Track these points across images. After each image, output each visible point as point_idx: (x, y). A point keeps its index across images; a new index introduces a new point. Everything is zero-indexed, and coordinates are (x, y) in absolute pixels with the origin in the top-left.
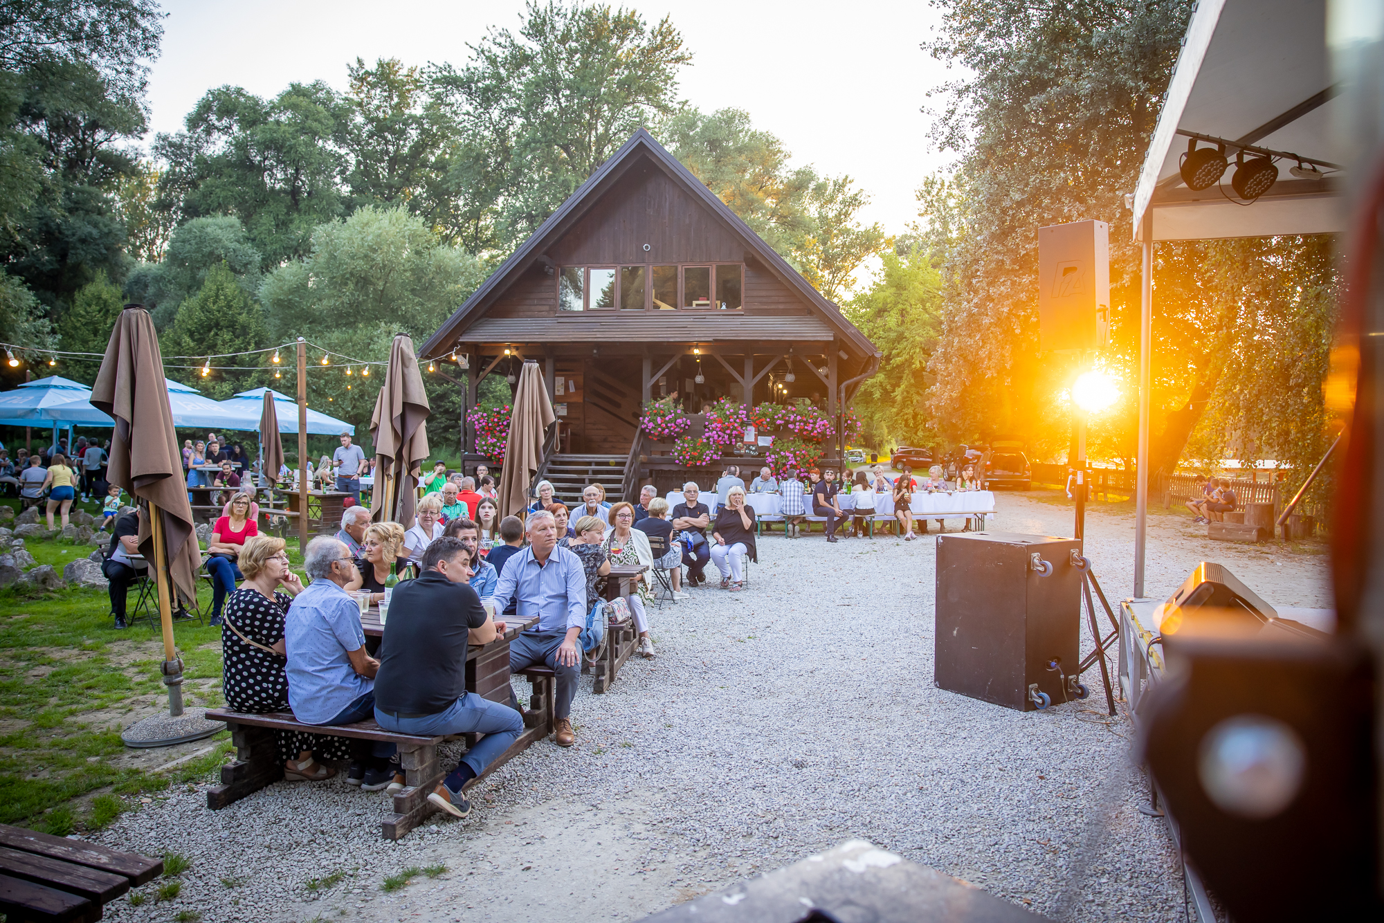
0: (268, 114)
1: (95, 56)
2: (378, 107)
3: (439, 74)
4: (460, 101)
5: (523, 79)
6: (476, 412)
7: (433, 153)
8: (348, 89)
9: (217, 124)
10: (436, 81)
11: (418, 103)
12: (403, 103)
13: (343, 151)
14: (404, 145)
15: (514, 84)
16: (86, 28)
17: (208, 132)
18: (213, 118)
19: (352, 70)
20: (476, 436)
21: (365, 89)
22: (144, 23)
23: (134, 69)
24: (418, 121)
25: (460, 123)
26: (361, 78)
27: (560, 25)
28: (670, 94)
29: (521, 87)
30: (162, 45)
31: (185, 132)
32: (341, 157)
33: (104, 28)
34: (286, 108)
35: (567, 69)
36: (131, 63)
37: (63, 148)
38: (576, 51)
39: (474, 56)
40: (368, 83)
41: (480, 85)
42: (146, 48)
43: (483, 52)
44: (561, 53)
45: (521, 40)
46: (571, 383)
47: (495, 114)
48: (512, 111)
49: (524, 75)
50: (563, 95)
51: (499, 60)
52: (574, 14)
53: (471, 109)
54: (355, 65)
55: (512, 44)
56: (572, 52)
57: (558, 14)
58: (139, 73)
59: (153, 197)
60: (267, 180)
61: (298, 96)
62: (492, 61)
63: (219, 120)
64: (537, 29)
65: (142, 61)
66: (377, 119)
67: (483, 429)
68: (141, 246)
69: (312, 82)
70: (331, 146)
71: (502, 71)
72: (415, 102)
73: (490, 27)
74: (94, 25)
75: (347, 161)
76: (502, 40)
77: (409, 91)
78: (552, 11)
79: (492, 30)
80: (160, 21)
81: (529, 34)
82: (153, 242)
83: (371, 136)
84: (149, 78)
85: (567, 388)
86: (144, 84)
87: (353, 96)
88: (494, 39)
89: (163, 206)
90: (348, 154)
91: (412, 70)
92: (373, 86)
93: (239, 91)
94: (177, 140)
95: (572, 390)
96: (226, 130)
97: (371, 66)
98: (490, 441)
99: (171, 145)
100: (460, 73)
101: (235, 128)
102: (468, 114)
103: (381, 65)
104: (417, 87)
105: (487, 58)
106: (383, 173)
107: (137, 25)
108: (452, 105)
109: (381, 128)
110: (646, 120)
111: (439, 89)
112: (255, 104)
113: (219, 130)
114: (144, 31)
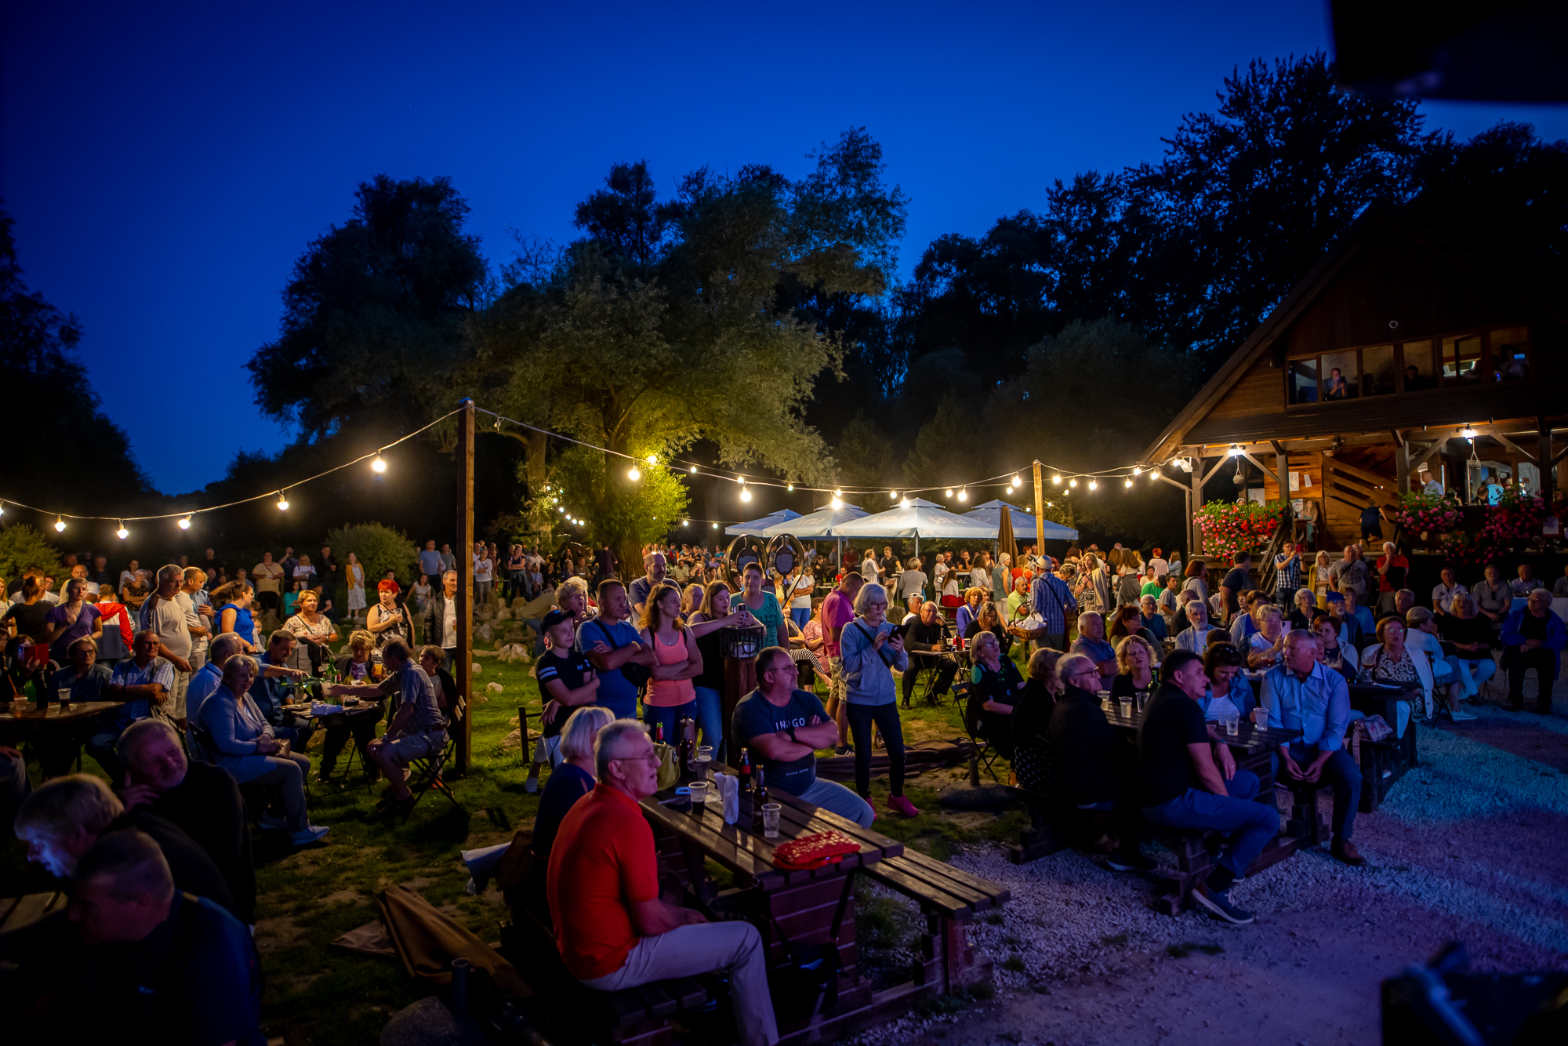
0: (981, 251)
1: (860, 247)
2: (1078, 223)
3: (1136, 178)
4: (1160, 198)
5: (1227, 160)
6: (1202, 515)
7: (1135, 255)
8: (1048, 211)
9: (939, 269)
10: (1134, 185)
11: (1117, 208)
12: (1103, 212)
13: (1047, 271)
14: (1106, 253)
15: (1218, 167)
16: (854, 227)
17: (933, 279)
18: (936, 265)
19: (1051, 193)
20: (1203, 539)
21: (1065, 208)
22: (894, 212)
23: (886, 249)
24: (1115, 226)
25: (1162, 219)
26: (1059, 199)
27: (1265, 91)
28: (1410, 132)
29: (1224, 168)
30: (907, 226)
31: (915, 282)
32: (1046, 275)
33: (865, 224)
34: (996, 243)
35: (1276, 136)
36: (885, 246)
37: (828, 314)
38: (1285, 114)
39: (1171, 148)
40: (1068, 202)
41: (1180, 177)
42: (896, 230)
43: (1181, 143)
44: (1269, 121)
45: (1221, 120)
46: (1307, 477)
47: (1198, 202)
48: (1215, 196)
49: (1228, 154)
50: (1275, 165)
51: (1199, 146)
52: (1281, 76)
53: (1171, 204)
54: (1054, 188)
55: (1212, 126)
56: (1281, 117)
57: (1262, 82)
58: (890, 252)
59: (890, 340)
60: (983, 310)
61: (1005, 230)
62: (1191, 149)
63: (940, 265)
64: (1239, 103)
65: (892, 242)
66: (1078, 233)
67: (1210, 530)
68: (883, 383)
69: (1015, 213)
70: (1036, 268)
71: (1203, 157)
72: (1114, 209)
73: (1187, 116)
74: (860, 224)
75: (1052, 279)
76: (1201, 126)
77: (1107, 199)
78: (1254, 80)
79: (1190, 119)
80: (905, 207)
81: (1231, 112)
82: (892, 377)
83: (1072, 250)
84: (899, 254)
85: (1302, 483)
86: (894, 259)
87: (1054, 217)
88: (1192, 127)
89: (899, 347)
90: (1051, 273)
91: (1109, 179)
92: (1073, 204)
93: (955, 237)
94: (908, 290)
95: (1308, 484)
96: (946, 274)
97: (1069, 185)
98: (1218, 542)
99: (905, 294)
100: (1158, 171)
101: (954, 270)
102: (1169, 209)
103: (1078, 180)
104: (1115, 195)
105: (1186, 148)
106: (1086, 284)
107: (889, 215)
108: (1152, 204)
109: (1081, 239)
110: (1382, 169)
111: (1137, 192)
112: (968, 243)
113: (941, 274)
114: (894, 217)
